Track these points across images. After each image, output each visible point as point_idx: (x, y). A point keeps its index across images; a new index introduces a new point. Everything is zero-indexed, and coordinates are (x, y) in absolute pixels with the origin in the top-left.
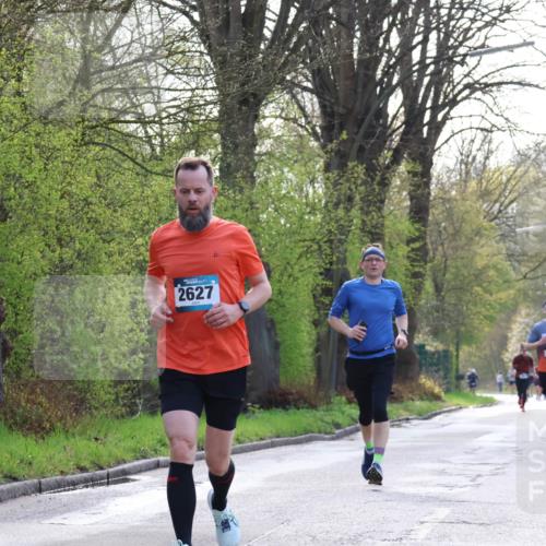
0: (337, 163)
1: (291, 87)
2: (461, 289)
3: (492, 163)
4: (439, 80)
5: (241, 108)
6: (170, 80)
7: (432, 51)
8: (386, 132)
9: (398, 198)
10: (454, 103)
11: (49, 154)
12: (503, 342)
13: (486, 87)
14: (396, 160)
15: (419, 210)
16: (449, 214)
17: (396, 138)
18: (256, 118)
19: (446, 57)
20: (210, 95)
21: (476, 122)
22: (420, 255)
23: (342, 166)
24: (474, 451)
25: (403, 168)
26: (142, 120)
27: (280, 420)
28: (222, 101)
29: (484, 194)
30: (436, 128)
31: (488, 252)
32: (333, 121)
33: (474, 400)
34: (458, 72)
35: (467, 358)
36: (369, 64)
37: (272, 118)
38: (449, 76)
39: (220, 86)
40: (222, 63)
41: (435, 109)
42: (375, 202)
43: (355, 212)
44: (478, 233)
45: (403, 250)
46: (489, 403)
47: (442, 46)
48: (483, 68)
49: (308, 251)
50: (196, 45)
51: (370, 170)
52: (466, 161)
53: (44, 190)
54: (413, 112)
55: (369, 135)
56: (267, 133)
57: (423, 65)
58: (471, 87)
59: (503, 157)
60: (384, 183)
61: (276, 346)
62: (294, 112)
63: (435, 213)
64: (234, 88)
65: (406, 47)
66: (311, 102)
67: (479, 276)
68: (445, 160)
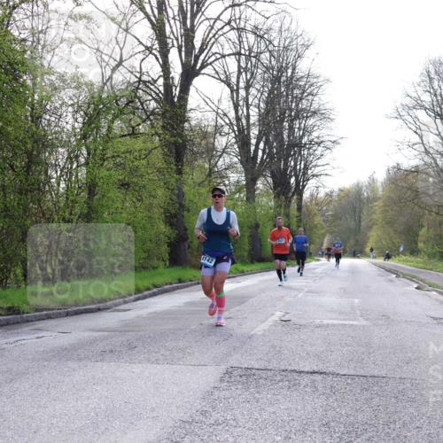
0: (277, 196)
1: (265, 176)
2: (311, 230)
3: (319, 196)
4: (305, 174)
5: (251, 182)
6: (233, 175)
7: (302, 166)
8: (290, 188)
9: (294, 205)
10: (308, 180)
11: (200, 195)
12: (322, 244)
13: (317, 176)
14: (293, 195)
15: (299, 208)
16: (307, 210)
17: (293, 189)
18: (255, 184)
19: (306, 168)
20: (243, 178)
21: (315, 185)
22: (300, 221)
23: (279, 197)
24: (313, 273)
25: (295, 197)
26: (225, 185)
27: (262, 265)
28: (246, 180)
29: (317, 204)
30: (304, 187)
31: (318, 220)
32: (276, 185)
33: (314, 259)
34: (309, 172)
35: (312, 248)
36: (286, 170)
37: (260, 184)
38: (307, 173)
39: (246, 176)
40: (246, 170)
41: (303, 182)
42: (288, 206)
43: (282, 210)
44: (315, 214)
45: (295, 219)
46: (319, 260)
47: (305, 165)
48: (316, 171)
49: (269, 220)
50: (239, 165)
51: (286, 198)
52: (312, 195)
53: (199, 204)
54: (297, 182)
55: (286, 188)
56: (258, 188)
57: (300, 170)
58: (313, 176)
59: (322, 194)
60: (290, 202)
61: (261, 245)
62: (266, 182)
63: (304, 209)
64: (249, 176)
65: (296, 165)
66: (270, 180)
67: (316, 226)
68: (306, 195)
